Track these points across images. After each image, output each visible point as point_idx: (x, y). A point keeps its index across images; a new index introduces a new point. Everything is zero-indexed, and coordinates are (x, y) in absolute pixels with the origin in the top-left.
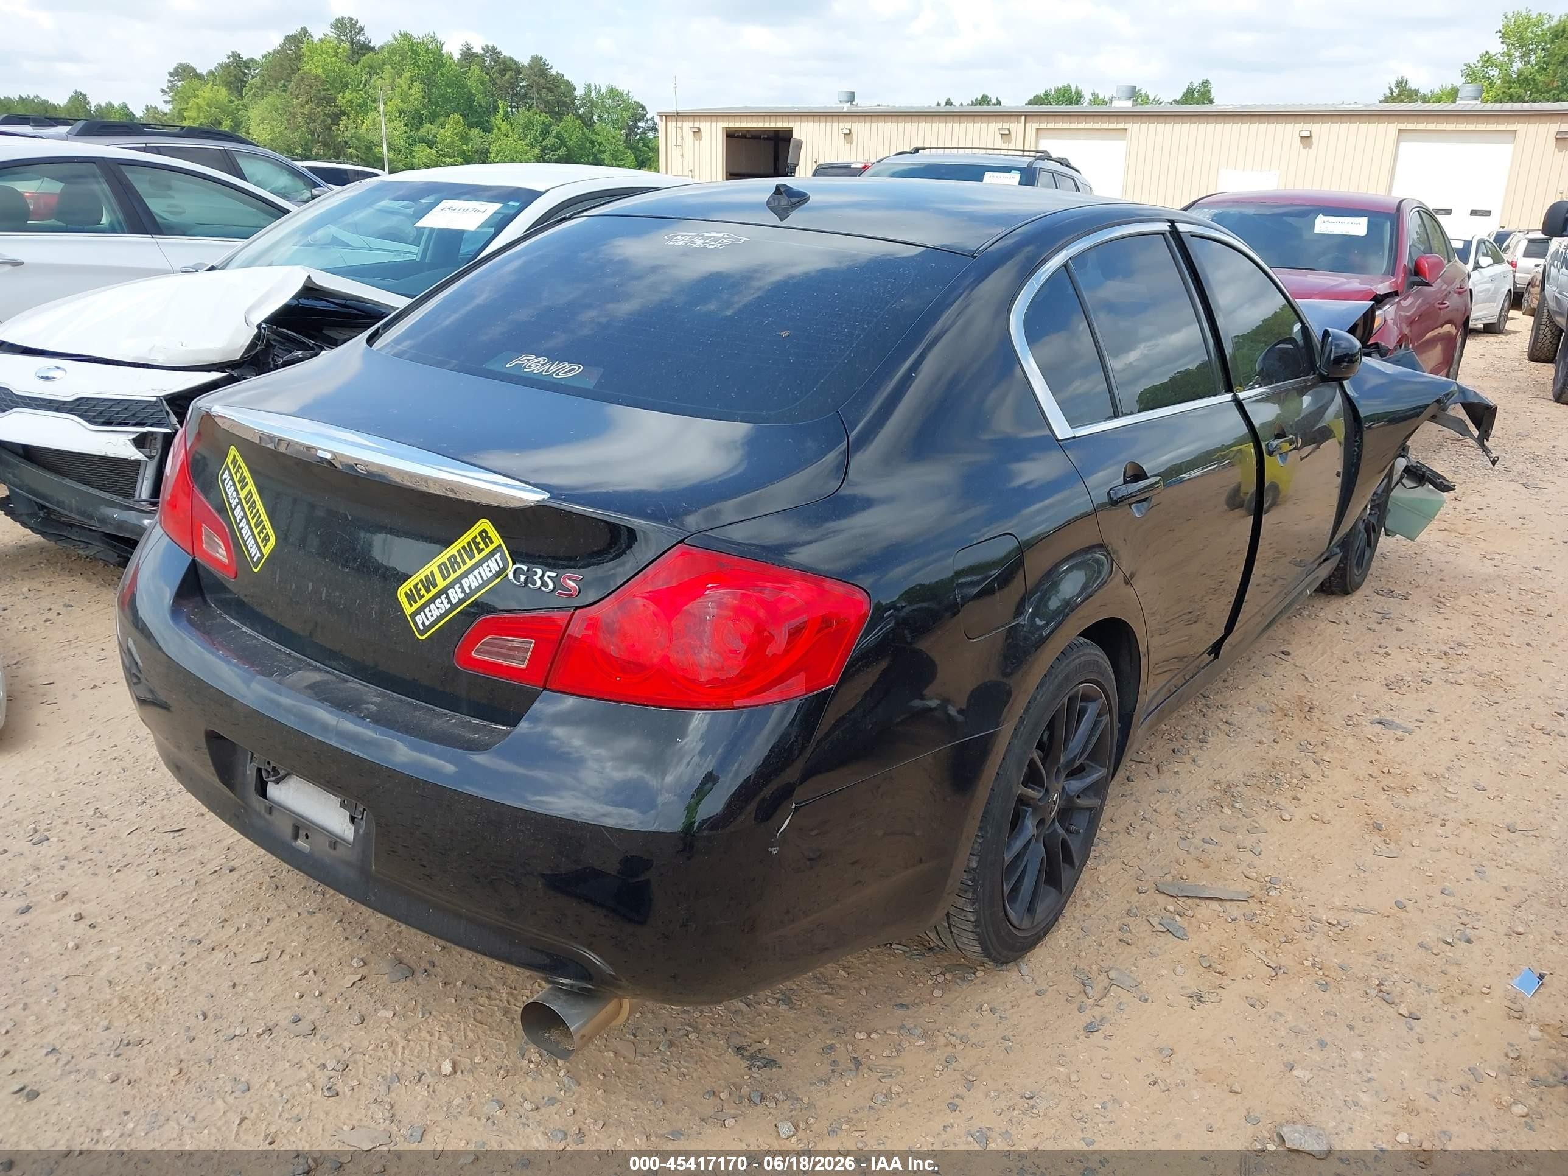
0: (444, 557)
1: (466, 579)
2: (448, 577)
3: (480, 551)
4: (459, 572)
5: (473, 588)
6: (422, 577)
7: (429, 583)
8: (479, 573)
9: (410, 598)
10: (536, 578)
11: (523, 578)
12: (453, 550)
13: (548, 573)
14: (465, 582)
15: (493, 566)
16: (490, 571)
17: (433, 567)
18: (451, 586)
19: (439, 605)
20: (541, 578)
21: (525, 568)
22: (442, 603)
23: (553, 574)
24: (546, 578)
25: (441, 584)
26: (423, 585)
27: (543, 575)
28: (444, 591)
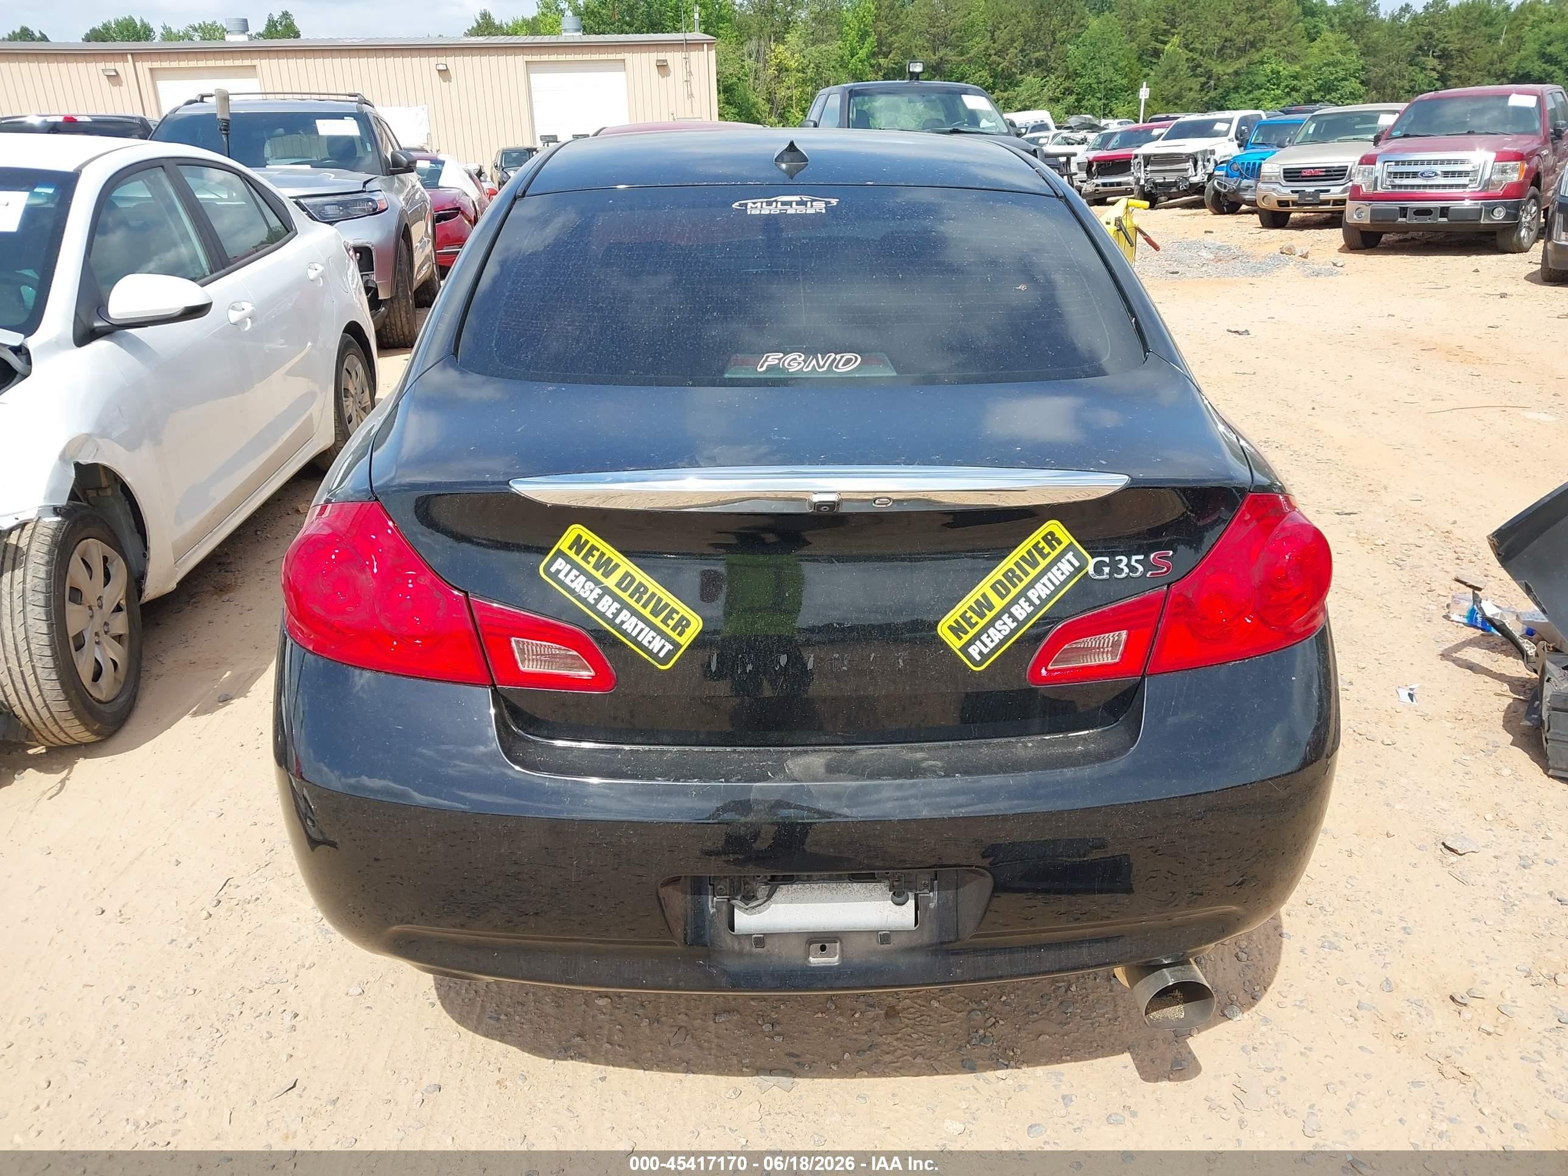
0: (997, 574)
1: (1033, 590)
2: (1007, 594)
3: (1044, 556)
4: (1021, 586)
5: (1044, 596)
6: (972, 603)
7: (984, 605)
8: (1049, 579)
9: (956, 630)
10: (1122, 566)
11: (1107, 570)
12: (1008, 563)
13: (1134, 558)
14: (1032, 594)
15: (1066, 567)
16: (1063, 574)
17: (984, 587)
18: (1015, 601)
19: (999, 628)
20: (1128, 565)
21: (1107, 559)
22: (1005, 624)
23: (1141, 557)
24: (1133, 563)
25: (999, 604)
26: (974, 611)
27: (1129, 560)
28: (1006, 610)
